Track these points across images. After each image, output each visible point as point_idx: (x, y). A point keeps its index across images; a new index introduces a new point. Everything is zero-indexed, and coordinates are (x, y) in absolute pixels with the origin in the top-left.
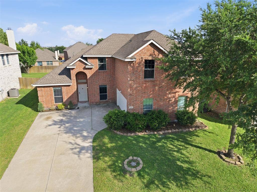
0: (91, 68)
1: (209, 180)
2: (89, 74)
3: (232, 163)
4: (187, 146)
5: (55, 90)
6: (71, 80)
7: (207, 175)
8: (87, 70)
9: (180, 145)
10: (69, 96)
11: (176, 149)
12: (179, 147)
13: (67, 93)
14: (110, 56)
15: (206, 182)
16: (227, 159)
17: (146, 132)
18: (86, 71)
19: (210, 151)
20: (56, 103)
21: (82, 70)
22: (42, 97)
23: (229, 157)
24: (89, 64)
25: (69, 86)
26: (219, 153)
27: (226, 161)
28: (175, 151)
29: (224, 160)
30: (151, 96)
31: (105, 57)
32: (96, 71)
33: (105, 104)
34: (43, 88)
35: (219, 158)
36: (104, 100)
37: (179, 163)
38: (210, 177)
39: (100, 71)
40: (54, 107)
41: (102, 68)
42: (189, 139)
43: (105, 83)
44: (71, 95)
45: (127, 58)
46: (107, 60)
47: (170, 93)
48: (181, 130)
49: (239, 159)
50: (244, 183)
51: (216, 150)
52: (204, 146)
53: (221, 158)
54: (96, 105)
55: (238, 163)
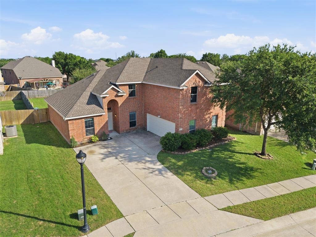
0: (122, 96)
1: (261, 171)
2: (120, 101)
3: (267, 159)
4: (234, 154)
5: (87, 121)
6: (103, 109)
7: (259, 169)
8: (119, 98)
9: (229, 154)
10: (101, 127)
11: (228, 157)
12: (229, 155)
13: (99, 124)
14: (140, 82)
15: (261, 173)
16: (263, 157)
17: (197, 149)
18: (117, 99)
19: (250, 154)
20: (87, 136)
21: (114, 98)
22: (73, 131)
23: (264, 155)
24: (121, 92)
25: (101, 116)
26: (255, 154)
27: (263, 158)
28: (228, 158)
29: (261, 158)
30: (195, 118)
31: (135, 84)
32: (127, 98)
33: (135, 131)
34: (74, 121)
35: (257, 158)
36: (133, 127)
37: (237, 165)
38: (261, 169)
39: (130, 97)
40: (86, 140)
41: (132, 94)
42: (230, 149)
43: (135, 109)
44: (103, 125)
45: (181, 86)
46: (136, 86)
47: (207, 114)
48: (220, 143)
49: (269, 155)
50: (280, 168)
51: (253, 153)
52: (243, 152)
53: (259, 157)
54: (127, 133)
55: (270, 158)
